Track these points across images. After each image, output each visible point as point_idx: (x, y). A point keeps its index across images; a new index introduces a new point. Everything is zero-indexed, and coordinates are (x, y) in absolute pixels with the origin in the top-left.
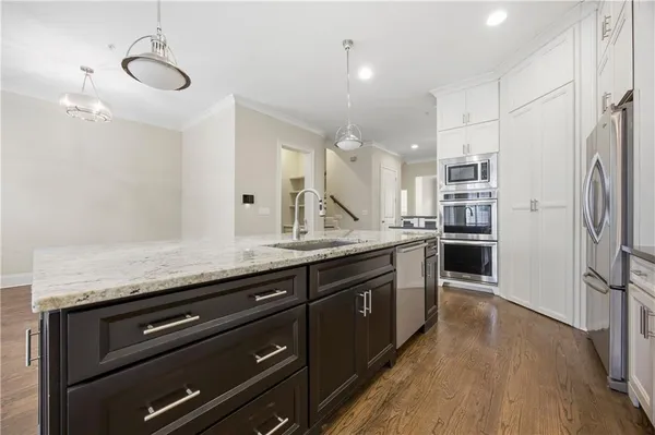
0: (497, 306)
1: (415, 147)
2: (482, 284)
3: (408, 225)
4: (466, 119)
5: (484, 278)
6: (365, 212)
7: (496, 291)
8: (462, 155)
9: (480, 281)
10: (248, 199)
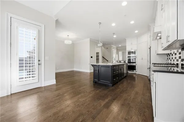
0: (137, 75)
1: (120, 46)
2: (134, 72)
3: (120, 62)
4: (132, 44)
5: (135, 71)
6: (110, 59)
7: (137, 73)
8: (131, 50)
9: (134, 71)
10: (92, 57)
